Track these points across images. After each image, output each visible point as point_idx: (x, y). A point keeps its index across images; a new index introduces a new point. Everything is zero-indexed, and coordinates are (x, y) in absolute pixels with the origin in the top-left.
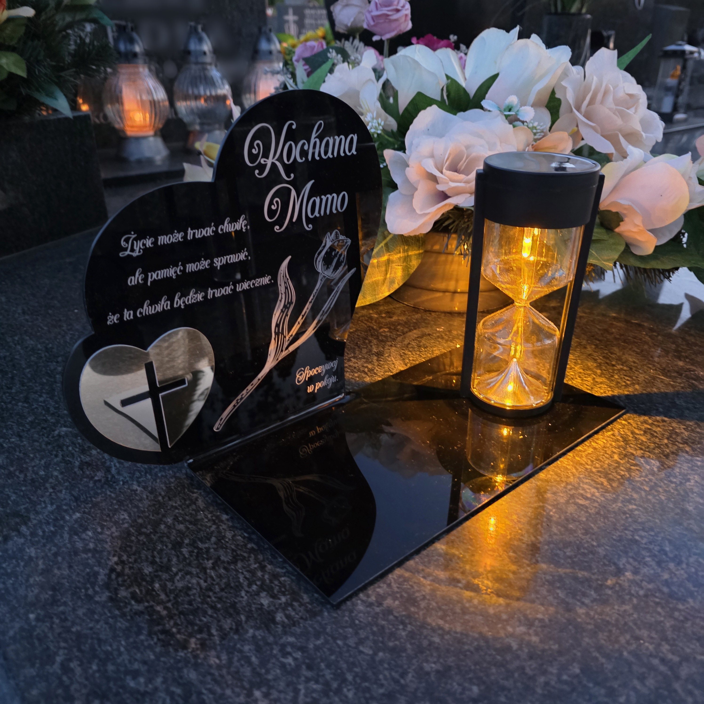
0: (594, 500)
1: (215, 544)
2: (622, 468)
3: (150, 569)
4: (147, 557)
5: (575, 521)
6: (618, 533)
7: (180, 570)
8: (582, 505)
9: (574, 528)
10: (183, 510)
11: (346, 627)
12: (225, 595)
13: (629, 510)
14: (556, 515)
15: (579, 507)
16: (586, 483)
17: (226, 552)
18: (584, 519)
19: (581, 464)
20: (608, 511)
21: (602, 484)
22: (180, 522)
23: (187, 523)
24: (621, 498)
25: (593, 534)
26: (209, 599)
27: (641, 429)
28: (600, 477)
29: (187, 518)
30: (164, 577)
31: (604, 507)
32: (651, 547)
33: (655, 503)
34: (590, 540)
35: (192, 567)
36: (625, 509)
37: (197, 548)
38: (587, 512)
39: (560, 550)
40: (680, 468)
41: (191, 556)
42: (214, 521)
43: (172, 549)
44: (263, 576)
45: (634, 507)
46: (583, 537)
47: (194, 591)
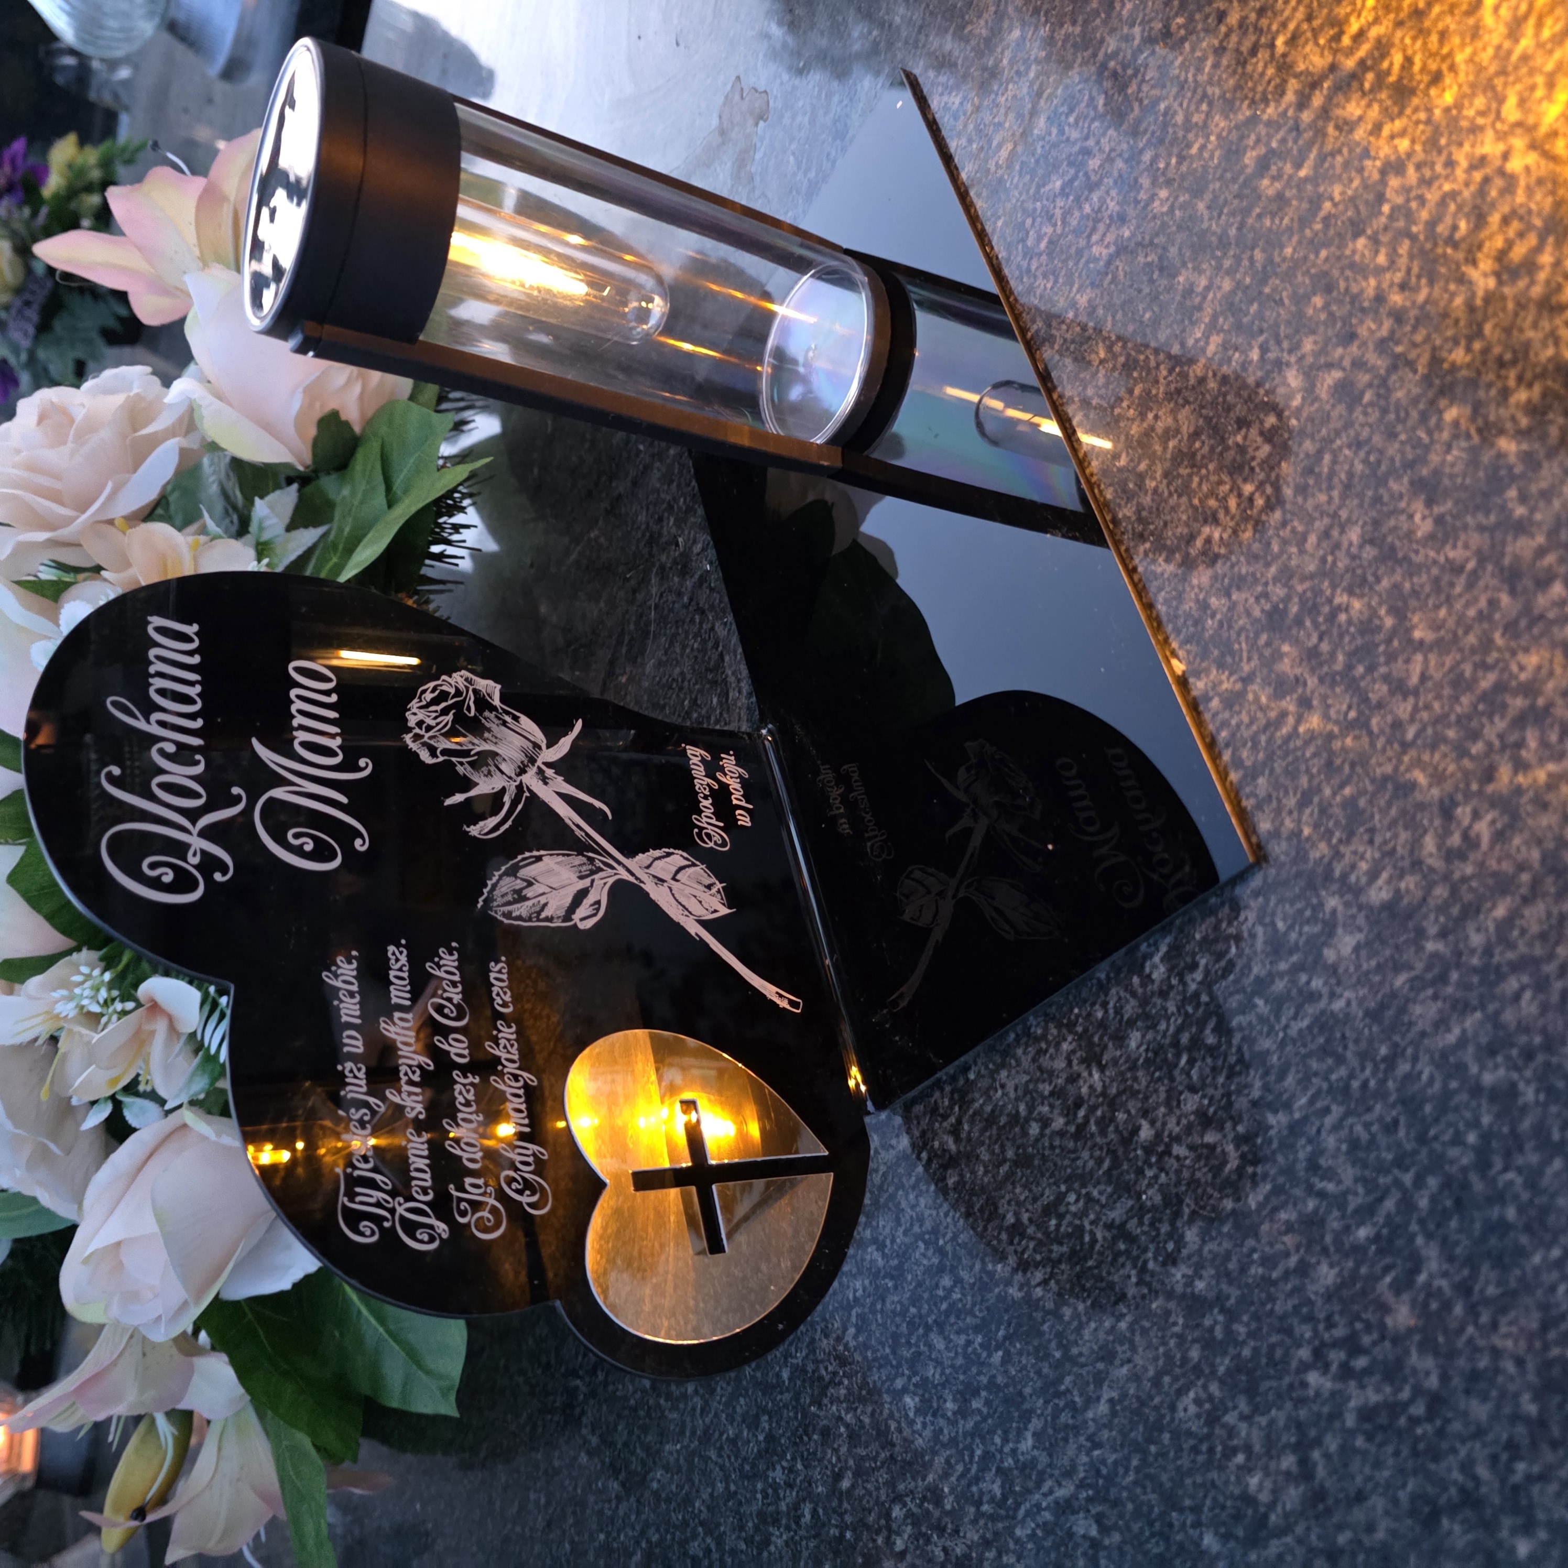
1: (1221, 1128)
10: (1146, 1250)
11: (1370, 733)
17: (1239, 1092)
22: (1180, 1243)
23: (1179, 1224)
29: (1165, 1228)
43: (1256, 1236)
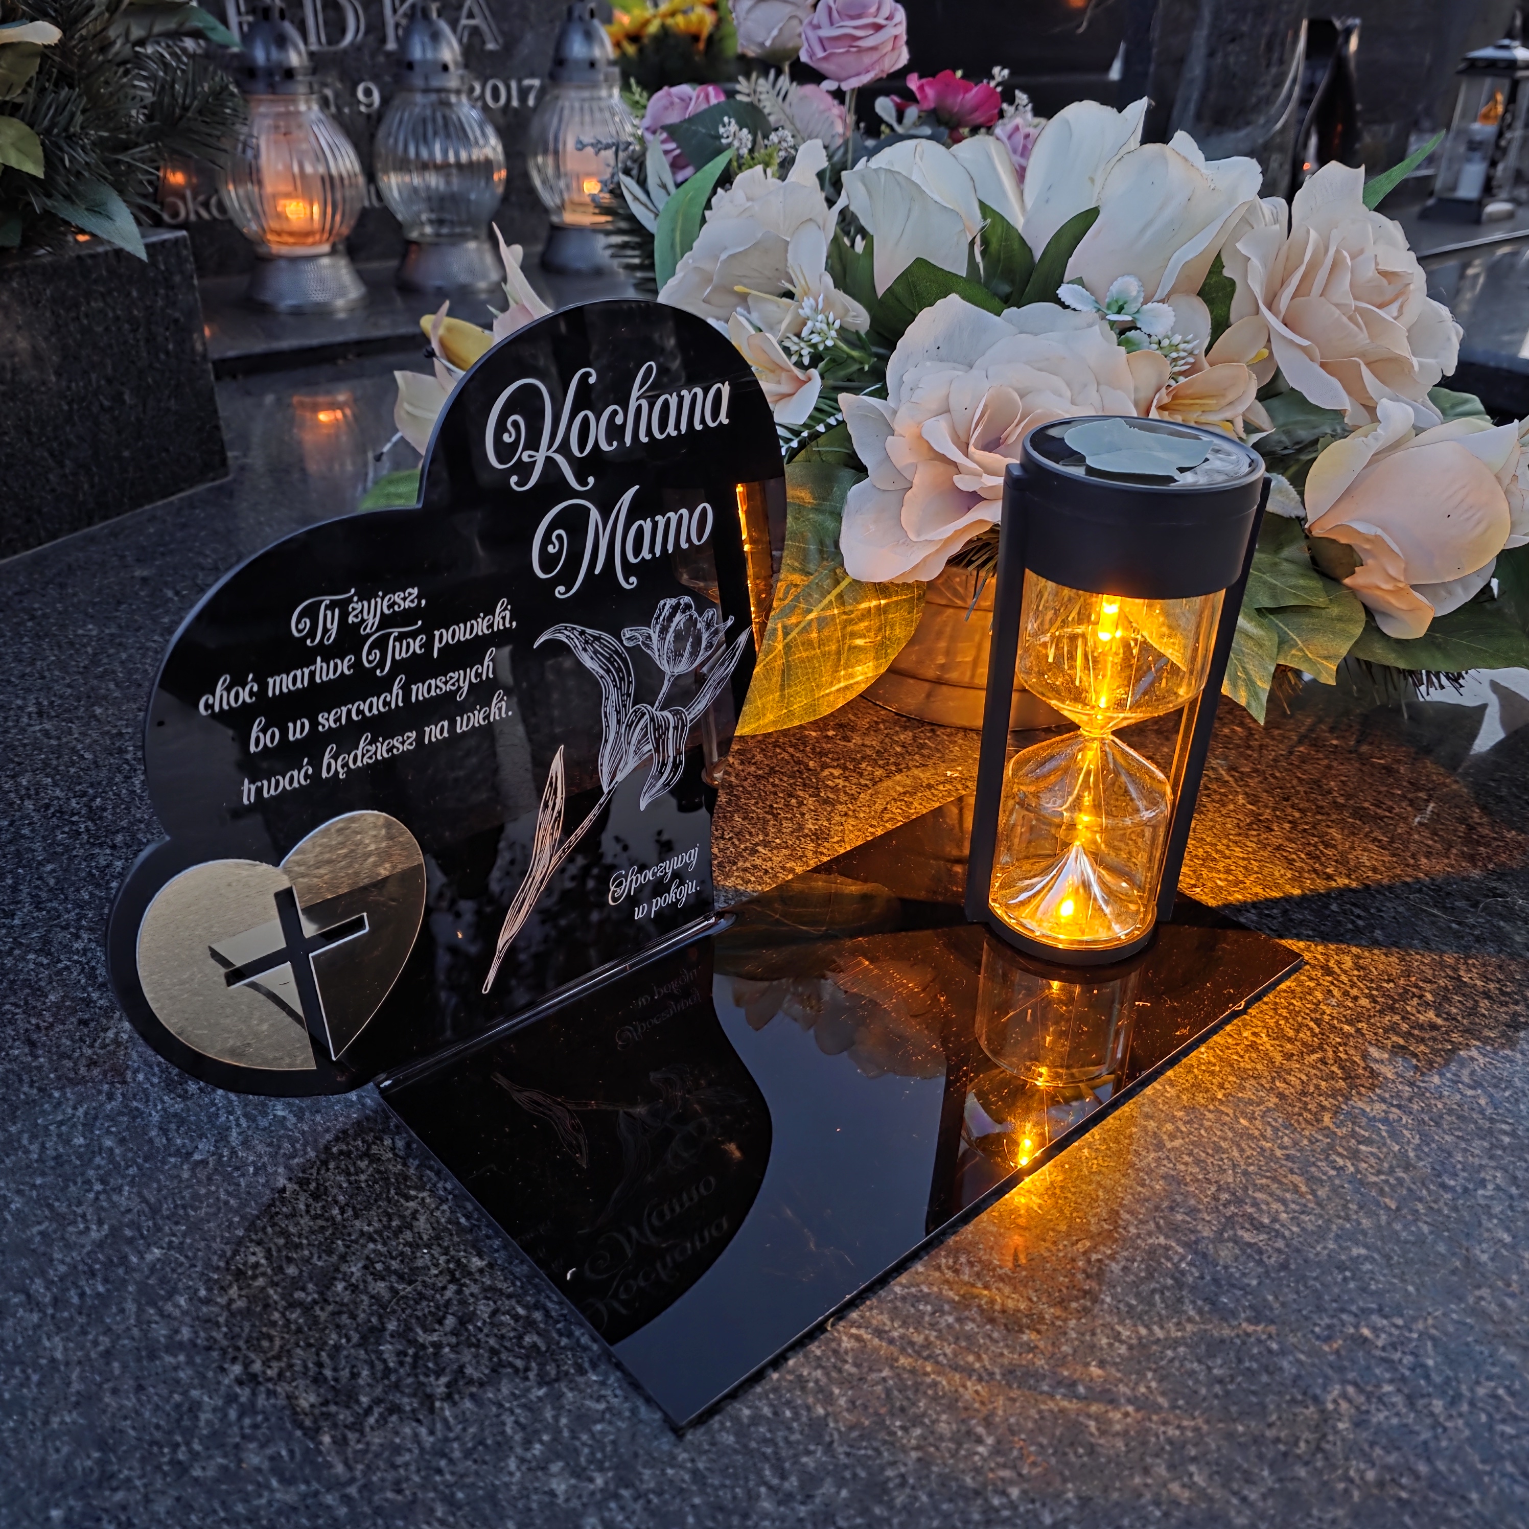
0: (1277, 1231)
2: (1340, 1150)
3: (313, 1399)
4: (306, 1367)
5: (1233, 1286)
6: (1327, 1321)
7: (377, 1401)
8: (1250, 1245)
9: (1231, 1305)
12: (474, 1467)
13: (1351, 1259)
14: (1194, 1270)
15: (1244, 1252)
16: (1262, 1188)
18: (1254, 1282)
19: (1251, 1137)
20: (1306, 1261)
21: (1296, 1189)
24: (1334, 1227)
25: (1272, 1322)
26: (438, 1478)
27: (1383, 1048)
28: (1292, 1171)
29: (394, 1264)
30: (341, 1417)
31: (1298, 1251)
32: (1397, 1356)
33: (1406, 1242)
34: (1264, 1337)
35: (402, 1393)
36: (1343, 1257)
37: (412, 1342)
38: (1260, 1262)
39: (1200, 1361)
40: (1465, 1150)
41: (401, 1364)
42: (452, 1273)
44: (556, 1418)
45: (1363, 1251)
46: (1250, 1328)
47: (407, 1457)
